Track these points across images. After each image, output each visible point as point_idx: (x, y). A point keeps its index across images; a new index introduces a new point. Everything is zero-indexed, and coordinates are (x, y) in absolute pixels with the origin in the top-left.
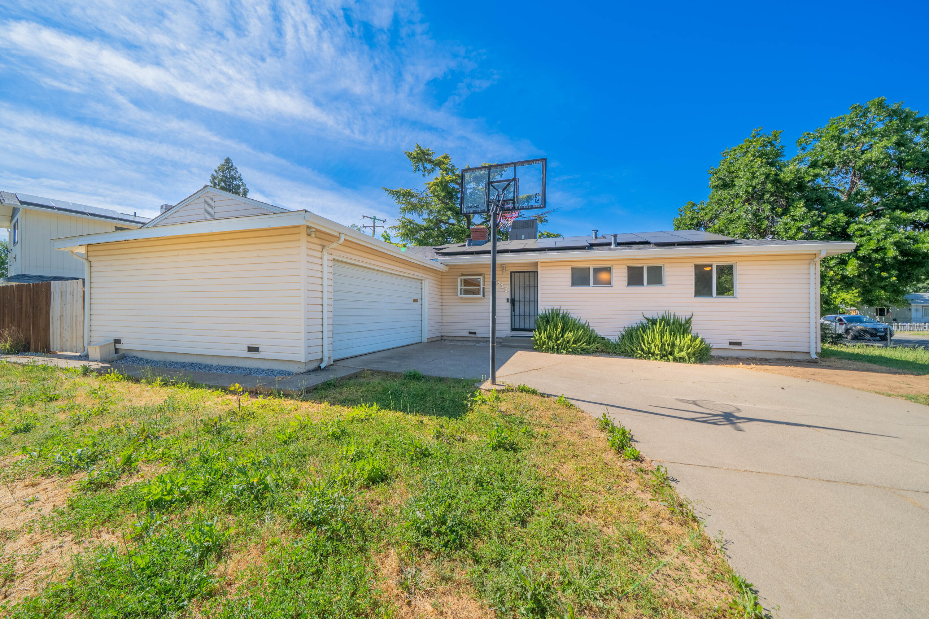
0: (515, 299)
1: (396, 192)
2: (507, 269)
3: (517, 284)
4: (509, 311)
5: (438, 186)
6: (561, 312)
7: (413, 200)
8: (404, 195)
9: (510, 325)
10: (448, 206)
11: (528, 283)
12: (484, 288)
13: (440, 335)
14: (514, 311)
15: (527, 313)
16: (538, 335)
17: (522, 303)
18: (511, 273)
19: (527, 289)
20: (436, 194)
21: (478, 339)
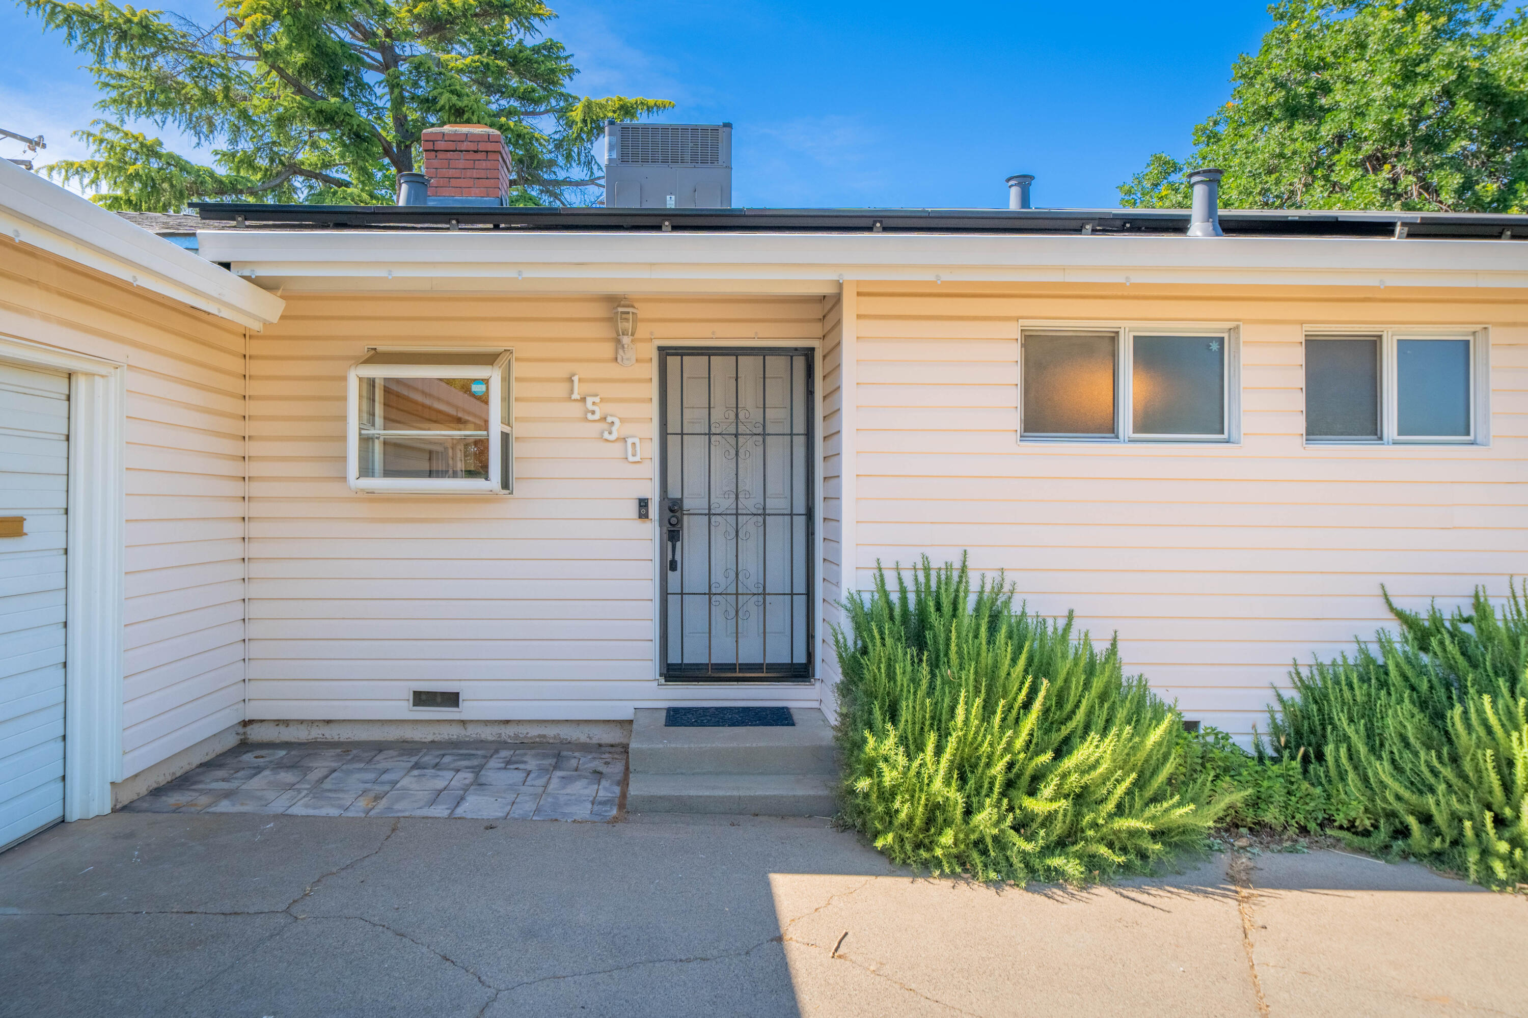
0: (687, 504)
1: (81, 13)
2: (643, 330)
3: (695, 418)
4: (651, 570)
5: (277, 16)
6: (974, 585)
7: (163, 63)
8: (123, 36)
9: (652, 650)
10: (320, 104)
11: (758, 415)
12: (505, 438)
13: (231, 718)
14: (673, 566)
15: (751, 582)
16: (902, 760)
17: (722, 526)
18: (665, 352)
19: (749, 445)
20: (268, 47)
21: (472, 732)
